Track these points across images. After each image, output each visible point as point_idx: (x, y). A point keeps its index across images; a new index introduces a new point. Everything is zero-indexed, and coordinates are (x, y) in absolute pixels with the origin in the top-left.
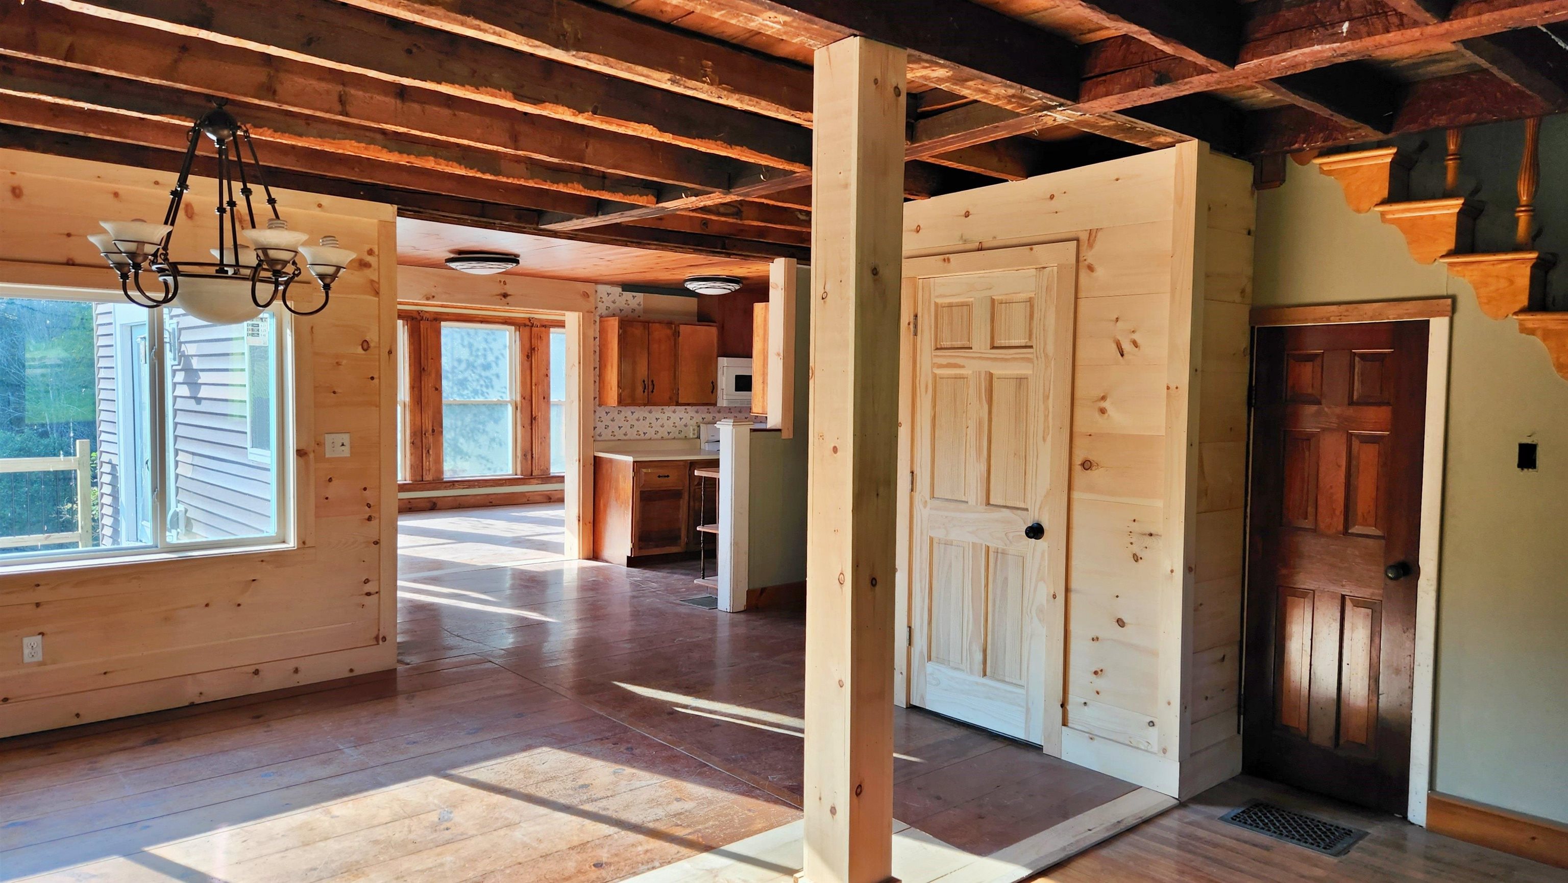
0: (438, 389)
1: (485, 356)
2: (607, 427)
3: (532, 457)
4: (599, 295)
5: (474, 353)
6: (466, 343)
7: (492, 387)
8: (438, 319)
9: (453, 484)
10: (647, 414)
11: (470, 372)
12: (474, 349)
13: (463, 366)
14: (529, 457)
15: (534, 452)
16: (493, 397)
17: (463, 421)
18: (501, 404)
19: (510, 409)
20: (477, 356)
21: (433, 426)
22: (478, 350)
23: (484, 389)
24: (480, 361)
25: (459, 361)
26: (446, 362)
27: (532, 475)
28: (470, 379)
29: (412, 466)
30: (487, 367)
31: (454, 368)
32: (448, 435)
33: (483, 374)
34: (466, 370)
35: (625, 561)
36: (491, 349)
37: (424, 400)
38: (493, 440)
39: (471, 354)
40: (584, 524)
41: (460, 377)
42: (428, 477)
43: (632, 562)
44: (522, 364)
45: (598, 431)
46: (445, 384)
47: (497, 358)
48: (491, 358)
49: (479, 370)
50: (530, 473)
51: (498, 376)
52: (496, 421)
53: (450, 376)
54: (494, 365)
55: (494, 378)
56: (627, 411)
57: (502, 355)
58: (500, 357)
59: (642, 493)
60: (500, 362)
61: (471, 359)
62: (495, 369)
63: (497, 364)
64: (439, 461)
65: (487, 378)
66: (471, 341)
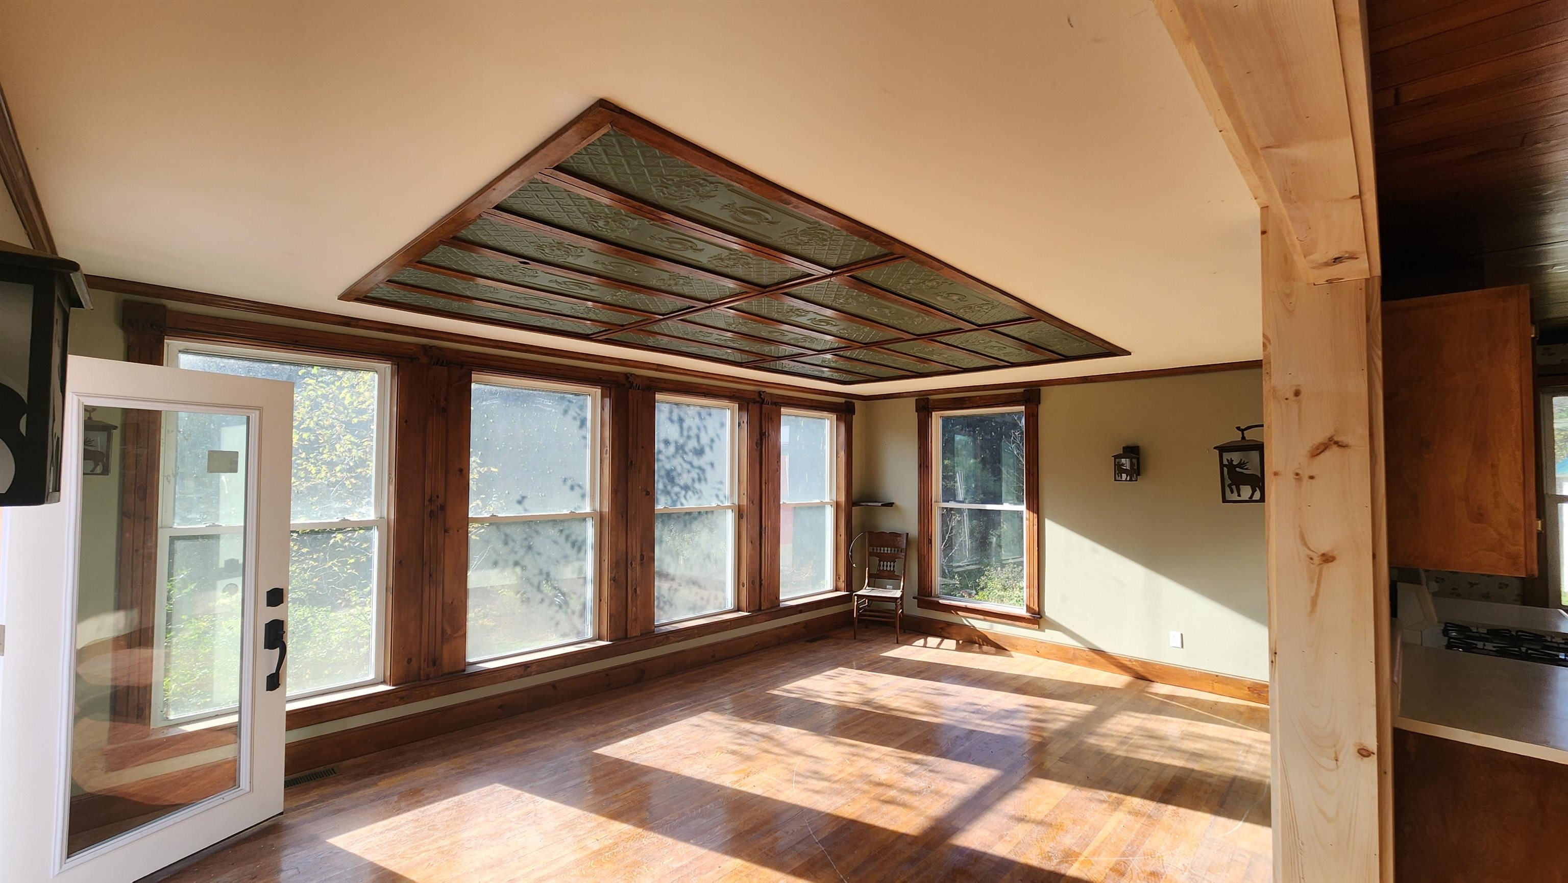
0: (649, 492)
1: (698, 437)
3: (761, 584)
5: (685, 433)
7: (706, 480)
9: (668, 636)
11: (680, 460)
12: (685, 425)
13: (672, 449)
14: (757, 584)
15: (763, 578)
16: (712, 501)
19: (731, 517)
20: (689, 437)
21: (642, 551)
22: (690, 428)
23: (697, 485)
24: (693, 444)
27: (760, 609)
28: (679, 469)
29: (611, 616)
30: (699, 452)
33: (696, 462)
34: (674, 456)
36: (705, 427)
37: (629, 509)
39: (682, 434)
42: (635, 629)
47: (712, 441)
48: (705, 439)
49: (690, 457)
50: (757, 607)
51: (712, 465)
52: (716, 536)
54: (707, 449)
55: (708, 468)
57: (718, 436)
58: (716, 439)
60: (715, 446)
61: (681, 441)
62: (708, 456)
63: (711, 448)
64: (649, 600)
65: (700, 468)
66: (682, 415)
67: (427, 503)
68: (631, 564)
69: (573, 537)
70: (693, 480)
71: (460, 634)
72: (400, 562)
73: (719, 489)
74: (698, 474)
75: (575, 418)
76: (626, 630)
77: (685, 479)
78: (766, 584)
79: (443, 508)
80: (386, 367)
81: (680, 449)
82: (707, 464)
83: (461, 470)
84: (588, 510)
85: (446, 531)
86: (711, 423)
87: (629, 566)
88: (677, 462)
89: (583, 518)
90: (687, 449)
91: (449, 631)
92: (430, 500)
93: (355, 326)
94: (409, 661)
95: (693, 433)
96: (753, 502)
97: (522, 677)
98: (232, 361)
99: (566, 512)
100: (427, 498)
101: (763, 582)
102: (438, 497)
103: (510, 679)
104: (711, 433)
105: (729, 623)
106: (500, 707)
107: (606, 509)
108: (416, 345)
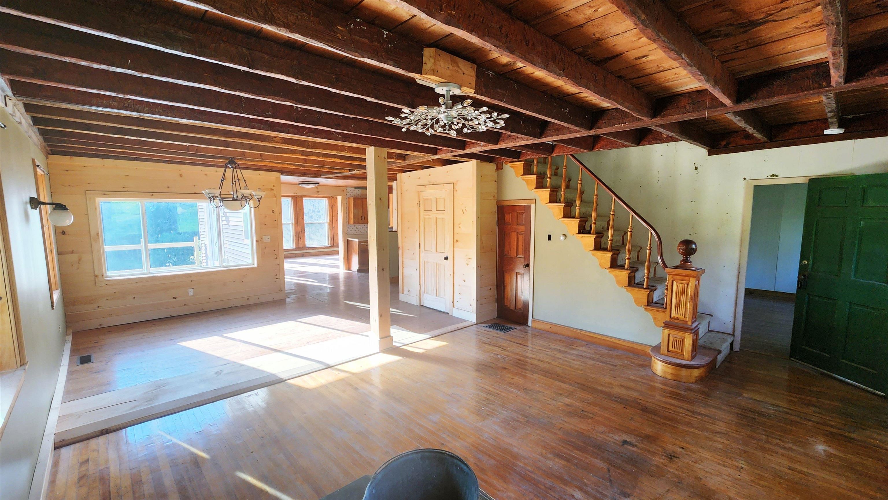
0: (303, 219)
2: (351, 230)
4: (347, 191)
6: (312, 204)
7: (320, 218)
8: (302, 197)
9: (309, 248)
10: (364, 226)
13: (311, 211)
14: (333, 240)
15: (334, 238)
16: (321, 221)
17: (312, 228)
18: (324, 223)
19: (326, 224)
21: (302, 231)
23: (318, 219)
24: (317, 210)
25: (310, 210)
26: (305, 211)
27: (333, 245)
29: (296, 243)
31: (308, 212)
32: (307, 234)
33: (318, 214)
35: (357, 271)
37: (299, 222)
38: (322, 234)
40: (345, 260)
41: (311, 215)
42: (301, 246)
43: (359, 271)
44: (329, 210)
45: (348, 232)
46: (305, 218)
47: (322, 209)
51: (322, 214)
52: (322, 229)
53: (307, 215)
54: (321, 211)
55: (321, 215)
56: (357, 225)
59: (361, 250)
61: (314, 209)
64: (304, 241)
68: (300, 233)
73: (324, 219)
81: (313, 211)
89: (289, 224)
105: (325, 248)
107: (293, 222)
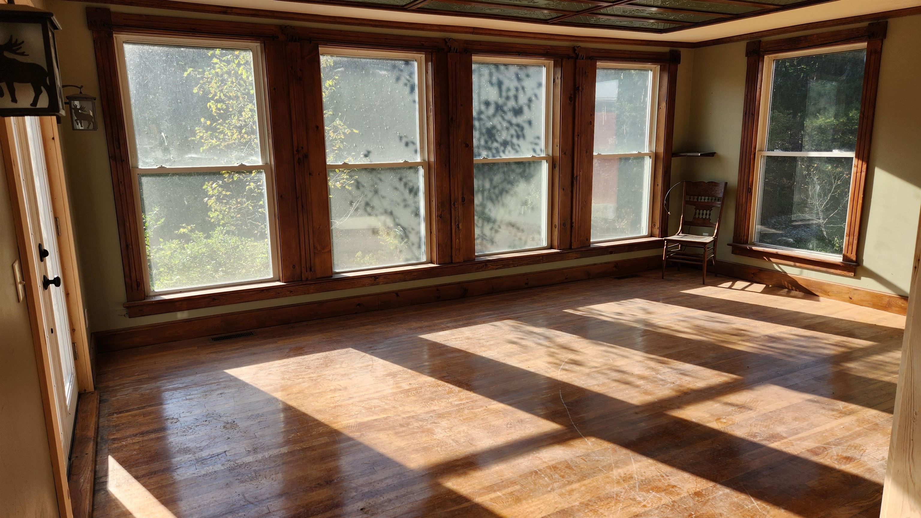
67: (295, 152)
68: (454, 204)
69: (411, 184)
70: (512, 136)
71: (326, 250)
72: (281, 196)
73: (536, 144)
74: (516, 131)
75: (406, 85)
76: (451, 256)
77: (504, 136)
78: (577, 227)
79: (306, 156)
80: (257, 45)
81: (499, 108)
82: (524, 121)
83: (317, 127)
84: (419, 159)
85: (310, 174)
86: (529, 84)
87: (452, 206)
88: (497, 121)
89: (413, 167)
90: (505, 108)
91: (319, 248)
92: (298, 151)
93: (231, 14)
94: (294, 267)
95: (512, 93)
96: (565, 154)
97: (372, 285)
98: (156, 48)
99: (401, 161)
100: (295, 149)
101: (574, 225)
102: (302, 148)
103: (364, 285)
104: (529, 93)
105: (541, 257)
106: (359, 305)
107: (432, 159)
108: (276, 26)
